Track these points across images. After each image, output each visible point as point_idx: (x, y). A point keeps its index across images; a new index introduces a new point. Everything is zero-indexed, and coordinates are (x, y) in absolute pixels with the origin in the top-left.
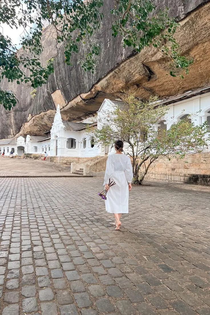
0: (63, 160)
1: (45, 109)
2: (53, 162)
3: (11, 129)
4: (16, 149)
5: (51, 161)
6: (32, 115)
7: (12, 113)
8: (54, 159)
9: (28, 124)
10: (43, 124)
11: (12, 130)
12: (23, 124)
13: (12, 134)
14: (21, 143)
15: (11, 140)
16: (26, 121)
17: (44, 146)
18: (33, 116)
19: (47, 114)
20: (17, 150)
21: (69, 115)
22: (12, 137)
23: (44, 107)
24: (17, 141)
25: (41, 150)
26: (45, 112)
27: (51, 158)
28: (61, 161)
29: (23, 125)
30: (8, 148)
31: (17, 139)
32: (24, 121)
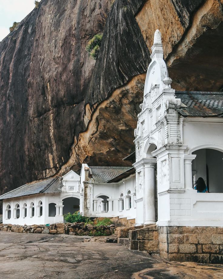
0: (181, 241)
1: (123, 78)
2: (143, 248)
3: (50, 155)
4: (59, 205)
5: (135, 246)
6: (92, 106)
7: (50, 112)
8: (147, 235)
9: (87, 135)
10: (120, 128)
11: (50, 157)
12: (75, 138)
13: (52, 165)
14: (72, 188)
15: (49, 182)
16: (82, 128)
17: (125, 194)
18: (95, 106)
19: (127, 91)
20: (61, 210)
21: (193, 79)
22: (51, 174)
23: (119, 71)
24: (62, 186)
25: (117, 205)
26: (124, 89)
27: (134, 234)
28: (174, 247)
29: (76, 140)
30: (41, 204)
31: (62, 179)
32: (79, 128)
